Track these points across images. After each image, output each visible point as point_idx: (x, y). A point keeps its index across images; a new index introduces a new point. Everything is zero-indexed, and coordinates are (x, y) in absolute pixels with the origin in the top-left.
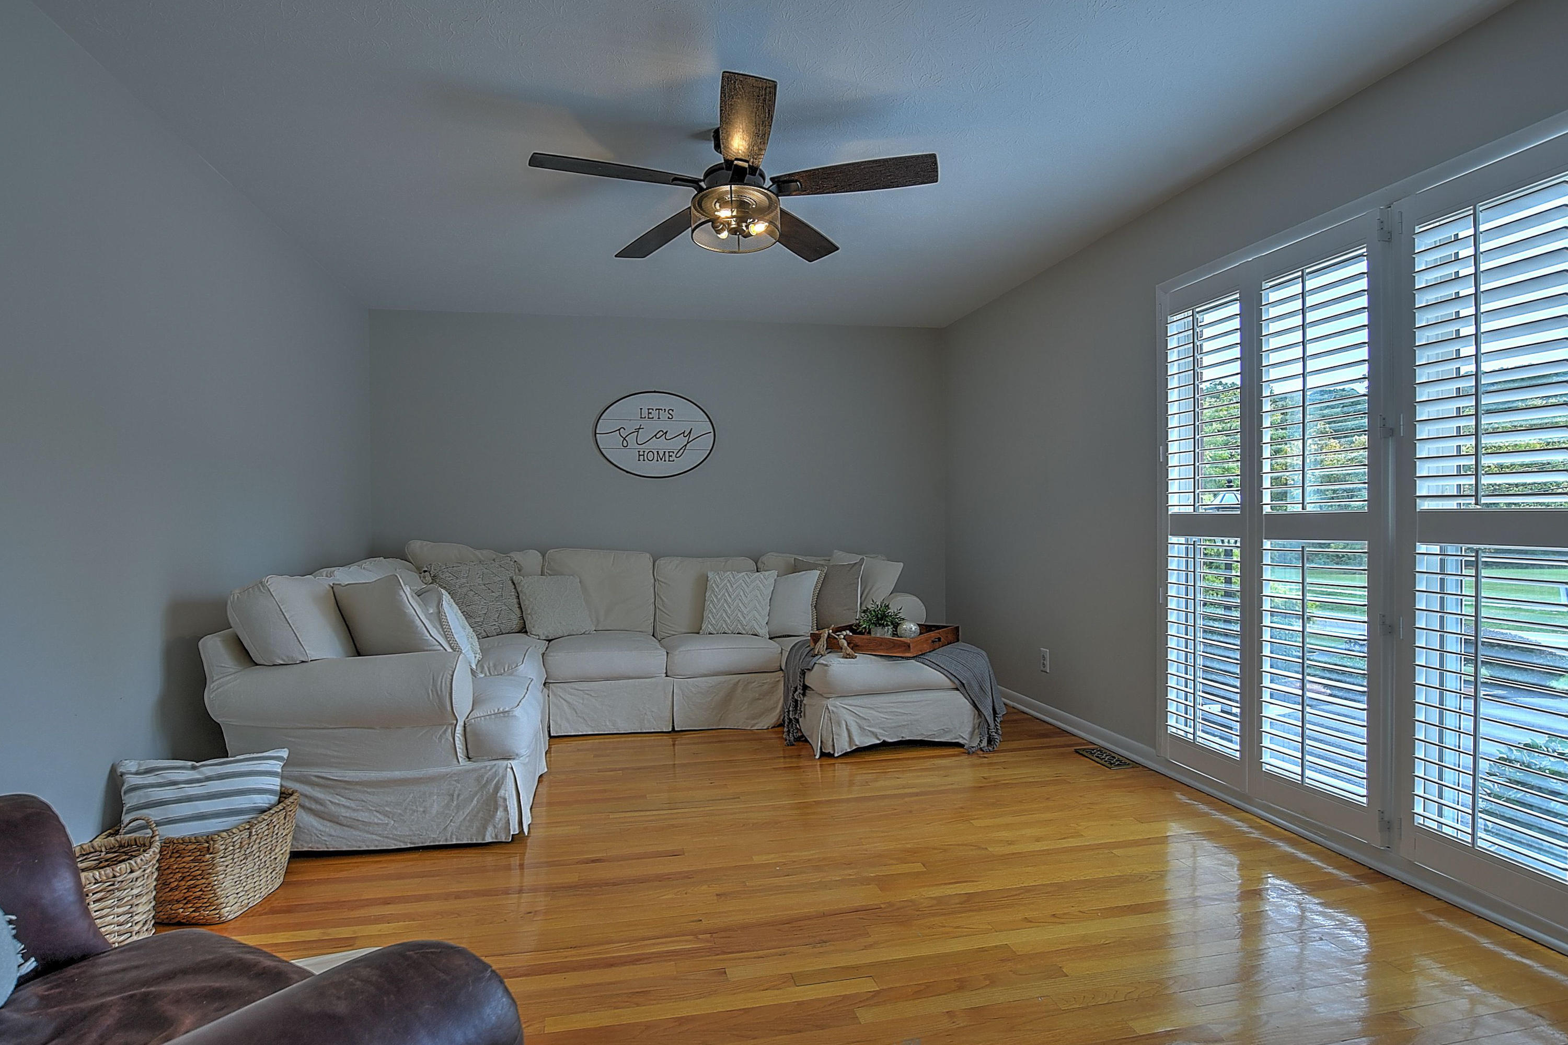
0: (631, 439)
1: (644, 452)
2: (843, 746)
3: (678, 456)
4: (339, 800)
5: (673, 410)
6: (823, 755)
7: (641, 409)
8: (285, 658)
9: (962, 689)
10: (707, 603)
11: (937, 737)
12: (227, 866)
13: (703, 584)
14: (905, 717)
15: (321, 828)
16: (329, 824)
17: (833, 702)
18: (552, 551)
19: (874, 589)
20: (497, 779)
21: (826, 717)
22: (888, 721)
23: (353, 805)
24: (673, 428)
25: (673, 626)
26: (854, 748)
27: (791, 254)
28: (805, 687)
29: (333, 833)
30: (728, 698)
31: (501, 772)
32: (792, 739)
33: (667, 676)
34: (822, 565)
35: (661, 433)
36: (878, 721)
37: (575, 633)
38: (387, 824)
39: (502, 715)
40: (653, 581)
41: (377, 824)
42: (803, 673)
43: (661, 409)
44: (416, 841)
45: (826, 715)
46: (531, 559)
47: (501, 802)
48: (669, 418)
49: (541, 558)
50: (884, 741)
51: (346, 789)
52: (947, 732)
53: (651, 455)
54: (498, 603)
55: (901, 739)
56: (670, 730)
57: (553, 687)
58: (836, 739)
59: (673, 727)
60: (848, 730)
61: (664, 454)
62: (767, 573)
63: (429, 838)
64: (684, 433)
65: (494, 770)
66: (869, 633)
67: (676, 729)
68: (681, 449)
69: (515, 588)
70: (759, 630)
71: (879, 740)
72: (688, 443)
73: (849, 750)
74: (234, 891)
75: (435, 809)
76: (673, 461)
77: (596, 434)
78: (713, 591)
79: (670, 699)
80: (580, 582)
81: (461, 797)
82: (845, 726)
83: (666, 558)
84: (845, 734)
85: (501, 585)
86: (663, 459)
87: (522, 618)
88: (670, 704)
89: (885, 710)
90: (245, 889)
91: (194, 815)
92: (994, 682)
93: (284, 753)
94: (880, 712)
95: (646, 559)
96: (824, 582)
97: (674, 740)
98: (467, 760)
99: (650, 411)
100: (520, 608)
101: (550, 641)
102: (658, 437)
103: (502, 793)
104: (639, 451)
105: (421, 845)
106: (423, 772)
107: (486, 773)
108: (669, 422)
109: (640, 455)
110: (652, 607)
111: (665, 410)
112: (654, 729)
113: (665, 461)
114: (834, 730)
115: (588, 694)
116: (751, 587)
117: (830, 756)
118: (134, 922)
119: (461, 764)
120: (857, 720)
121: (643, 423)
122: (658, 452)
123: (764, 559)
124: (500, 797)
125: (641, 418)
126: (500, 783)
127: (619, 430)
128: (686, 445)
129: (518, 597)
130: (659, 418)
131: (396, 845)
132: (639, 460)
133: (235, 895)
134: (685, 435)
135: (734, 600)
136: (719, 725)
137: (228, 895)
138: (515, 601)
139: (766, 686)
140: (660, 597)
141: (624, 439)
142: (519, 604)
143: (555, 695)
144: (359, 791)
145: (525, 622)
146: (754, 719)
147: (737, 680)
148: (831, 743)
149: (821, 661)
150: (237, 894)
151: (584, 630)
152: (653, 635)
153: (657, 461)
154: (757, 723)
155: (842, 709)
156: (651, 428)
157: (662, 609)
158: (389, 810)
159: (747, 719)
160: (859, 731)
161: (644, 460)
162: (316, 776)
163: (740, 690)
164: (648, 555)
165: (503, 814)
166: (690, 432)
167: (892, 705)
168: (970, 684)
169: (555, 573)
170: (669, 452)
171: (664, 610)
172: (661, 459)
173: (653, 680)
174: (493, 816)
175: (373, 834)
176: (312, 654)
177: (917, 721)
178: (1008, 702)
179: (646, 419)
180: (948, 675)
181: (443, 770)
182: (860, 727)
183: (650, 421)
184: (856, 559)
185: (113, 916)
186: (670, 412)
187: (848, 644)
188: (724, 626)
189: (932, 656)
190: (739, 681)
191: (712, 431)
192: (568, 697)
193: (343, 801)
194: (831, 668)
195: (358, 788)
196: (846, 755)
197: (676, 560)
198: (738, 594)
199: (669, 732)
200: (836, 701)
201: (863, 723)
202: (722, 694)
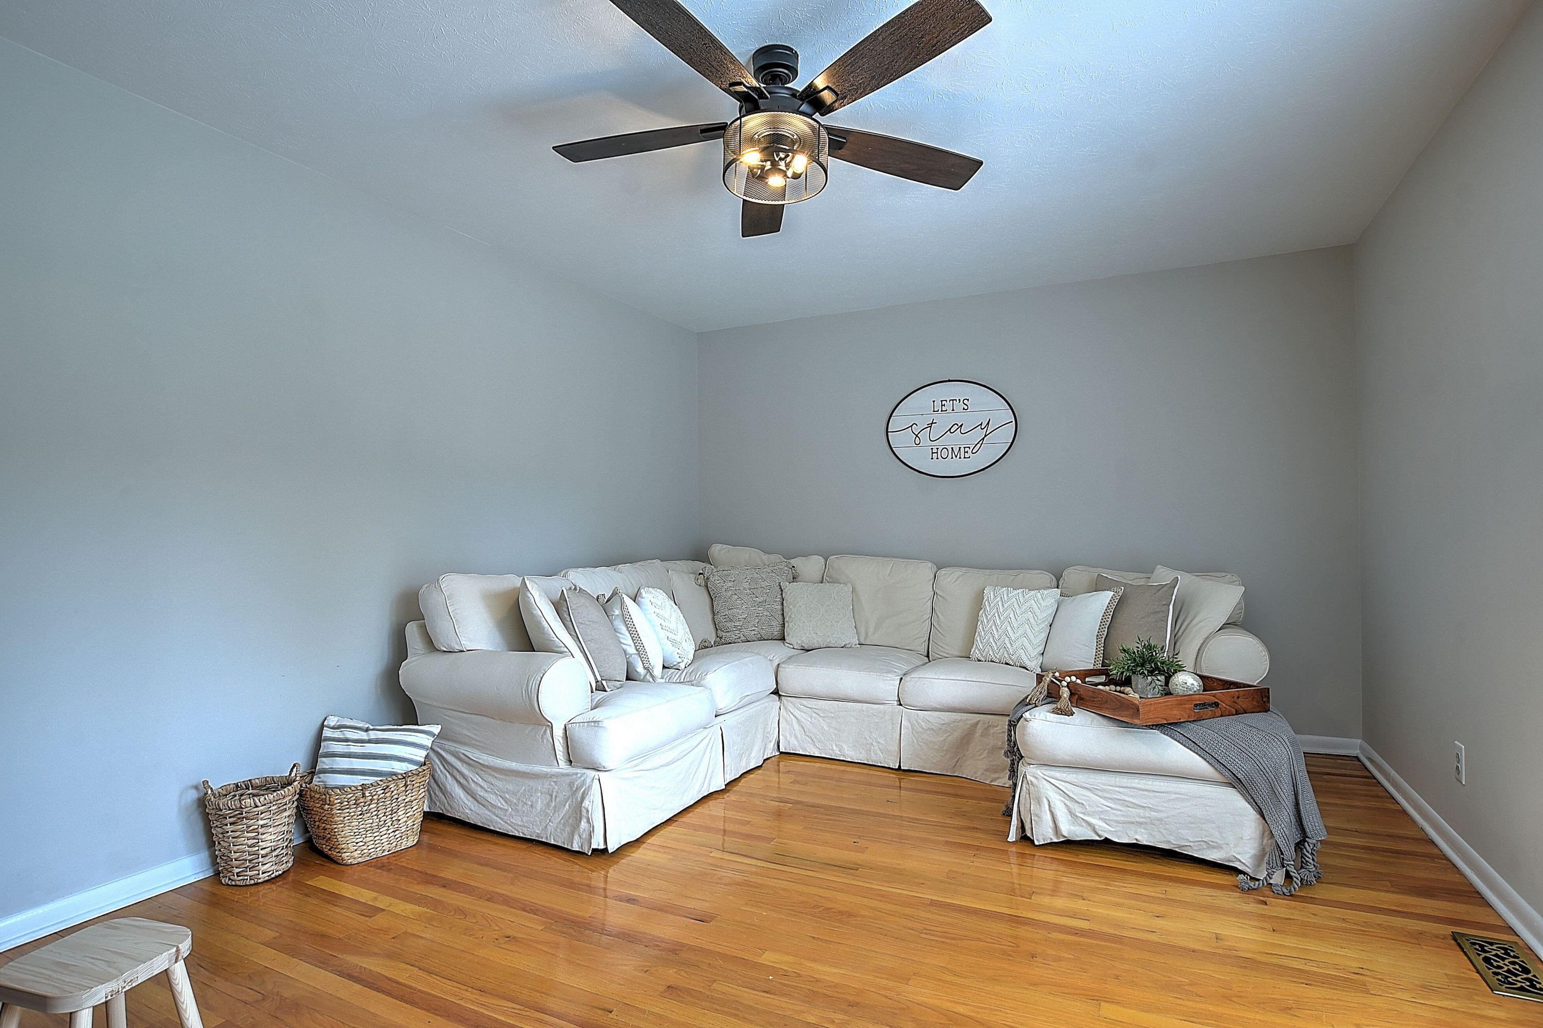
0: (924, 435)
1: (937, 449)
2: (1043, 833)
3: (973, 452)
4: (477, 779)
5: (968, 400)
7: (934, 401)
8: (447, 647)
9: (1241, 786)
10: (979, 624)
11: (1198, 852)
12: (345, 818)
13: (978, 602)
14: (1141, 811)
15: (466, 801)
16: (471, 799)
17: (1034, 770)
18: (837, 557)
19: (1194, 622)
20: (584, 788)
21: (1024, 788)
22: (1113, 811)
23: (485, 785)
24: (969, 420)
25: (946, 647)
26: (1060, 838)
28: (1017, 748)
29: (473, 808)
30: (965, 740)
31: (588, 781)
33: (899, 704)
34: (1124, 585)
35: (956, 427)
36: (1097, 809)
37: (833, 646)
38: (507, 810)
39: (593, 724)
40: (931, 594)
41: (501, 808)
43: (956, 400)
44: (527, 834)
45: (1024, 785)
46: (811, 565)
47: (584, 813)
48: (964, 409)
49: (822, 564)
50: (1106, 838)
51: (482, 770)
52: (1214, 847)
53: (944, 455)
54: (760, 609)
55: (1135, 842)
56: (897, 767)
57: (785, 702)
58: (1034, 820)
59: (900, 764)
60: (1052, 813)
61: (960, 450)
63: (535, 832)
64: (981, 425)
65: (583, 778)
67: (902, 768)
68: (978, 443)
69: (781, 594)
70: (1028, 663)
71: (1099, 836)
72: (985, 436)
73: (1054, 842)
74: (354, 840)
75: (539, 806)
76: (969, 457)
77: (887, 432)
78: (986, 610)
79: (899, 733)
80: (852, 591)
81: (558, 800)
82: (1047, 807)
83: (948, 569)
84: (1048, 817)
85: (768, 591)
86: (958, 456)
87: (783, 625)
88: (899, 737)
89: (1109, 796)
90: (364, 841)
91: (348, 770)
93: (436, 729)
94: (1100, 797)
95: (928, 570)
96: (1119, 606)
97: (899, 780)
98: (569, 764)
99: (943, 403)
100: (783, 615)
102: (952, 431)
103: (586, 803)
104: (932, 449)
105: (529, 837)
106: (530, 768)
107: (577, 781)
108: (965, 413)
109: (932, 453)
110: (928, 623)
111: (959, 400)
112: (881, 763)
113: (960, 458)
114: (1032, 808)
115: (815, 713)
117: (1031, 843)
118: (261, 847)
119: (561, 767)
120: (1066, 801)
121: (937, 417)
122: (952, 448)
123: (1062, 574)
124: (584, 808)
125: (934, 411)
126: (586, 793)
127: (911, 426)
128: (983, 439)
129: (782, 604)
130: (953, 410)
131: (512, 832)
132: (932, 459)
133: (355, 844)
134: (982, 427)
135: (1003, 622)
137: (348, 842)
138: (779, 607)
140: (937, 615)
141: (917, 436)
142: (781, 611)
143: (786, 709)
144: (490, 775)
145: (784, 630)
146: (995, 772)
147: (975, 721)
148: (1030, 825)
149: (1027, 714)
150: (357, 843)
151: (844, 643)
153: (952, 458)
154: (998, 778)
155: (1045, 782)
156: (944, 421)
157: (937, 626)
158: (508, 797)
159: (985, 771)
160: (1070, 817)
161: (937, 458)
162: (463, 754)
163: (976, 733)
164: (930, 565)
165: (586, 825)
166: (988, 423)
167: (1121, 790)
168: (1252, 782)
169: (834, 581)
170: (964, 448)
171: (938, 629)
172: (956, 457)
173: (881, 707)
174: (578, 825)
175: (497, 816)
176: (467, 645)
177: (1160, 820)
179: (940, 412)
180: (1212, 761)
181: (545, 769)
182: (1070, 812)
183: (944, 414)
184: (1191, 579)
185: (244, 839)
186: (966, 402)
188: (991, 652)
190: (979, 721)
191: (1013, 420)
192: (797, 713)
193: (480, 781)
194: (1031, 723)
195: (490, 771)
196: (1050, 847)
197: (958, 572)
198: (1008, 617)
199: (895, 769)
200: (1039, 772)
201: (1077, 809)
202: (957, 734)
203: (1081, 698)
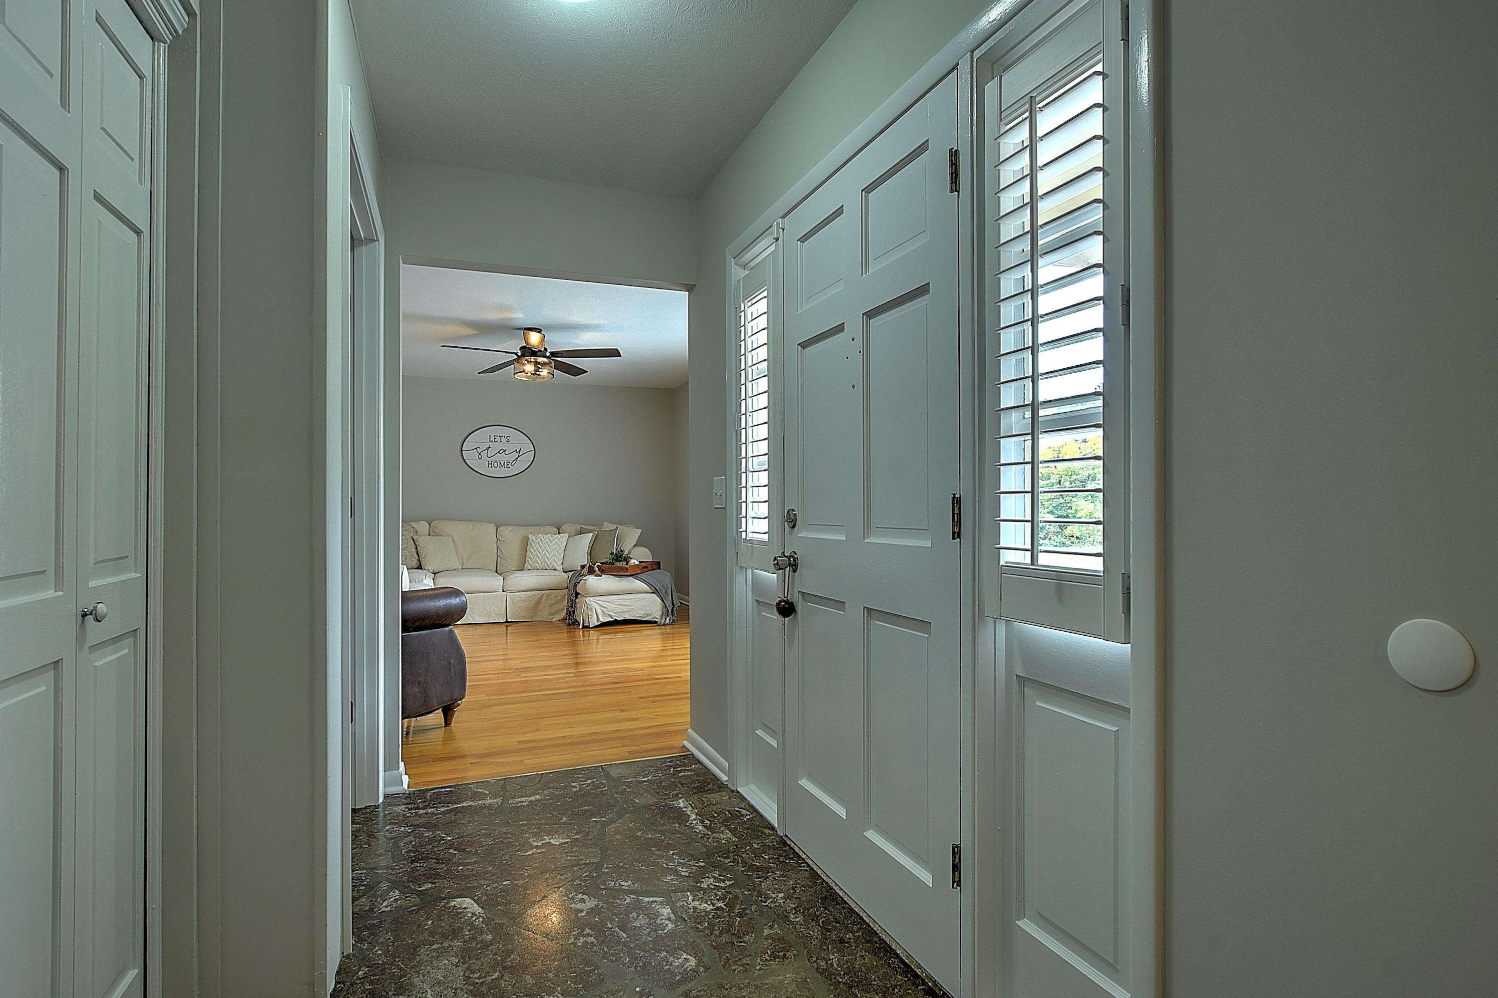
0: (484, 454)
1: (492, 462)
2: (594, 622)
3: (512, 465)
5: (510, 437)
6: (584, 627)
7: (490, 436)
9: (656, 592)
10: (528, 552)
11: (644, 618)
13: (526, 542)
14: (626, 607)
17: (589, 599)
18: (435, 522)
19: (624, 544)
22: (617, 609)
24: (509, 448)
25: (508, 566)
26: (600, 623)
27: (560, 374)
28: (577, 594)
30: (537, 604)
32: (571, 622)
33: (503, 591)
34: (595, 531)
35: (502, 451)
36: (612, 609)
37: (449, 569)
40: (496, 540)
42: (575, 585)
43: (502, 436)
45: (585, 606)
46: (423, 527)
48: (507, 442)
49: (428, 526)
50: (615, 619)
52: (648, 615)
53: (496, 464)
58: (591, 618)
59: (507, 619)
60: (597, 614)
61: (504, 463)
62: (562, 535)
64: (516, 450)
66: (613, 564)
67: (508, 621)
68: (514, 460)
69: (415, 543)
70: (557, 568)
71: (613, 619)
73: (597, 624)
76: (509, 468)
77: (462, 450)
78: (531, 545)
79: (505, 604)
80: (452, 540)
82: (595, 612)
83: (504, 527)
84: (595, 616)
87: (419, 560)
88: (505, 607)
89: (617, 604)
92: (674, 589)
94: (614, 605)
95: (492, 528)
96: (595, 539)
97: (507, 627)
99: (496, 437)
100: (418, 554)
101: (435, 574)
102: (500, 453)
104: (489, 462)
108: (507, 444)
109: (489, 464)
110: (495, 555)
111: (504, 436)
112: (496, 621)
113: (505, 468)
114: (589, 613)
116: (553, 543)
117: (588, 627)
120: (602, 609)
121: (491, 444)
122: (500, 462)
123: (563, 527)
125: (489, 441)
127: (476, 448)
128: (517, 458)
129: (416, 548)
130: (501, 442)
132: (487, 467)
134: (517, 452)
135: (543, 551)
136: (532, 619)
138: (415, 550)
139: (559, 597)
140: (501, 550)
141: (480, 454)
142: (417, 552)
145: (420, 563)
146: (552, 615)
147: (543, 593)
148: (587, 620)
149: (584, 578)
151: (455, 568)
152: (496, 572)
153: (500, 467)
154: (554, 618)
155: (594, 603)
156: (496, 447)
157: (502, 556)
159: (549, 616)
160: (602, 614)
161: (490, 467)
163: (544, 599)
164: (493, 525)
166: (520, 451)
167: (620, 601)
168: (660, 590)
169: (437, 535)
170: (507, 462)
172: (502, 467)
173: (497, 593)
177: (632, 609)
178: (681, 601)
179: (493, 442)
180: (650, 585)
182: (603, 612)
183: (496, 443)
184: (614, 527)
186: (508, 438)
187: (599, 570)
188: (537, 565)
189: (641, 576)
190: (543, 595)
191: (533, 449)
194: (588, 581)
196: (596, 627)
197: (510, 528)
198: (546, 547)
199: (504, 622)
200: (591, 599)
201: (605, 610)
202: (534, 601)
203: (603, 570)
